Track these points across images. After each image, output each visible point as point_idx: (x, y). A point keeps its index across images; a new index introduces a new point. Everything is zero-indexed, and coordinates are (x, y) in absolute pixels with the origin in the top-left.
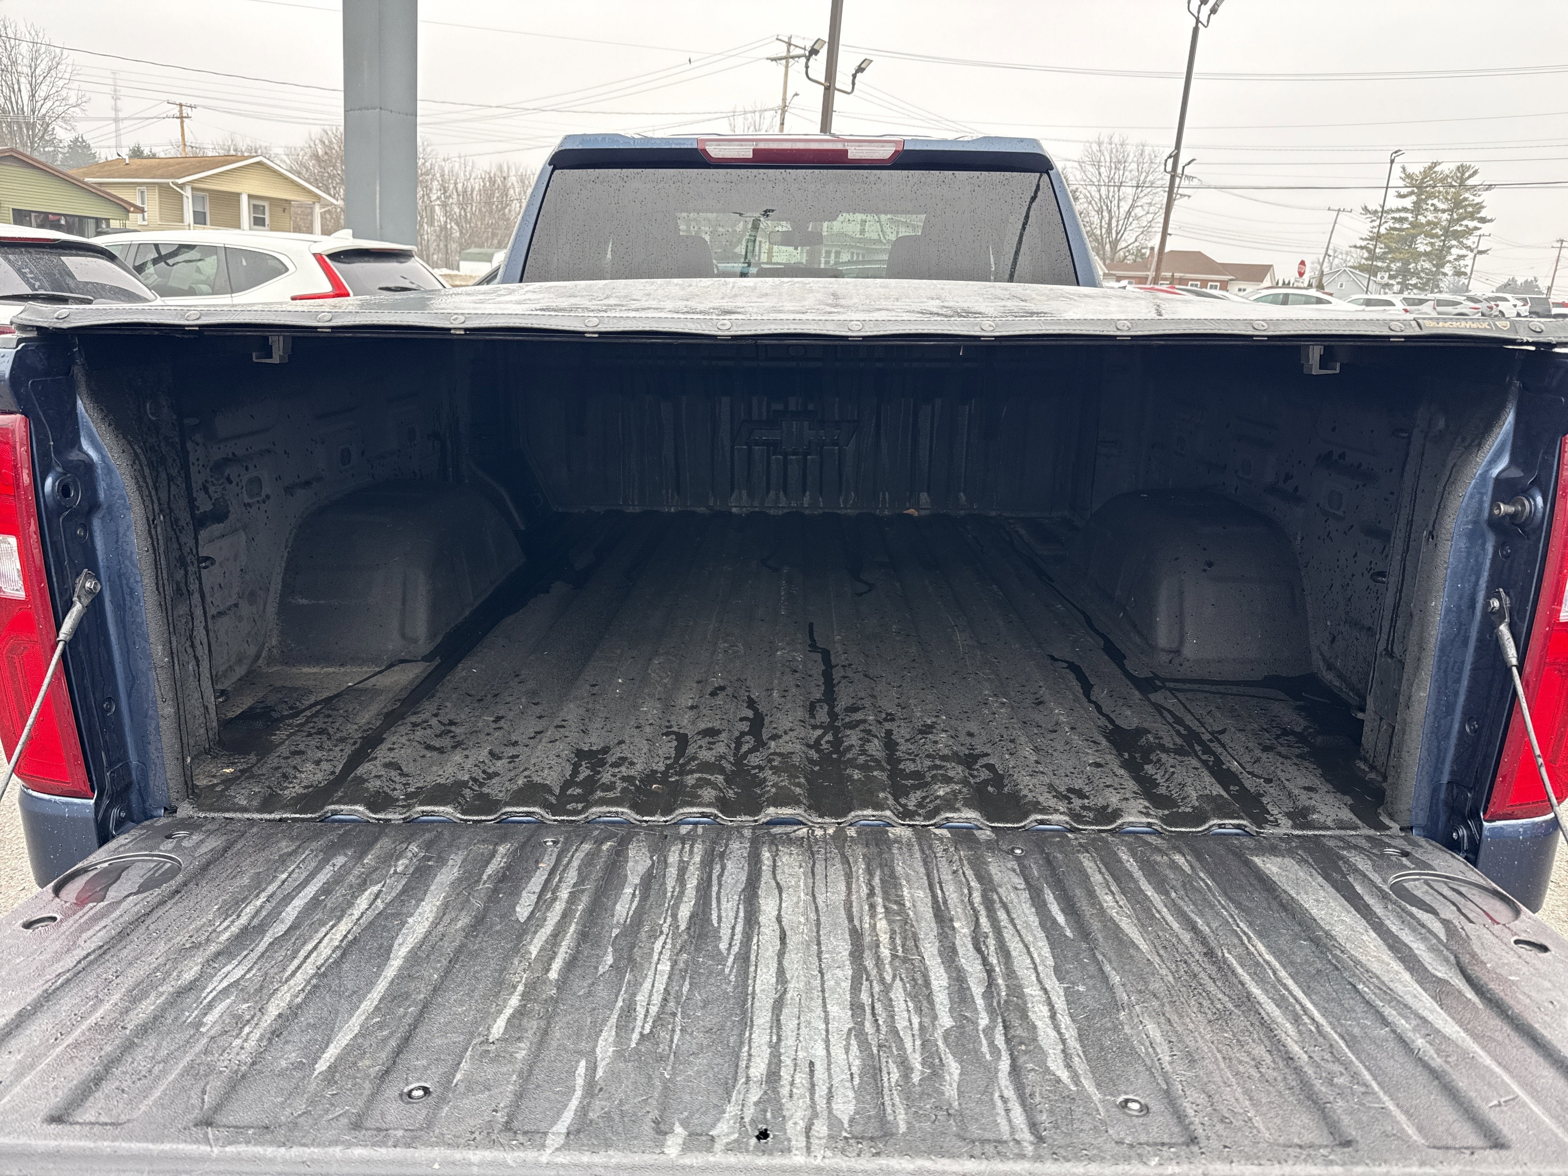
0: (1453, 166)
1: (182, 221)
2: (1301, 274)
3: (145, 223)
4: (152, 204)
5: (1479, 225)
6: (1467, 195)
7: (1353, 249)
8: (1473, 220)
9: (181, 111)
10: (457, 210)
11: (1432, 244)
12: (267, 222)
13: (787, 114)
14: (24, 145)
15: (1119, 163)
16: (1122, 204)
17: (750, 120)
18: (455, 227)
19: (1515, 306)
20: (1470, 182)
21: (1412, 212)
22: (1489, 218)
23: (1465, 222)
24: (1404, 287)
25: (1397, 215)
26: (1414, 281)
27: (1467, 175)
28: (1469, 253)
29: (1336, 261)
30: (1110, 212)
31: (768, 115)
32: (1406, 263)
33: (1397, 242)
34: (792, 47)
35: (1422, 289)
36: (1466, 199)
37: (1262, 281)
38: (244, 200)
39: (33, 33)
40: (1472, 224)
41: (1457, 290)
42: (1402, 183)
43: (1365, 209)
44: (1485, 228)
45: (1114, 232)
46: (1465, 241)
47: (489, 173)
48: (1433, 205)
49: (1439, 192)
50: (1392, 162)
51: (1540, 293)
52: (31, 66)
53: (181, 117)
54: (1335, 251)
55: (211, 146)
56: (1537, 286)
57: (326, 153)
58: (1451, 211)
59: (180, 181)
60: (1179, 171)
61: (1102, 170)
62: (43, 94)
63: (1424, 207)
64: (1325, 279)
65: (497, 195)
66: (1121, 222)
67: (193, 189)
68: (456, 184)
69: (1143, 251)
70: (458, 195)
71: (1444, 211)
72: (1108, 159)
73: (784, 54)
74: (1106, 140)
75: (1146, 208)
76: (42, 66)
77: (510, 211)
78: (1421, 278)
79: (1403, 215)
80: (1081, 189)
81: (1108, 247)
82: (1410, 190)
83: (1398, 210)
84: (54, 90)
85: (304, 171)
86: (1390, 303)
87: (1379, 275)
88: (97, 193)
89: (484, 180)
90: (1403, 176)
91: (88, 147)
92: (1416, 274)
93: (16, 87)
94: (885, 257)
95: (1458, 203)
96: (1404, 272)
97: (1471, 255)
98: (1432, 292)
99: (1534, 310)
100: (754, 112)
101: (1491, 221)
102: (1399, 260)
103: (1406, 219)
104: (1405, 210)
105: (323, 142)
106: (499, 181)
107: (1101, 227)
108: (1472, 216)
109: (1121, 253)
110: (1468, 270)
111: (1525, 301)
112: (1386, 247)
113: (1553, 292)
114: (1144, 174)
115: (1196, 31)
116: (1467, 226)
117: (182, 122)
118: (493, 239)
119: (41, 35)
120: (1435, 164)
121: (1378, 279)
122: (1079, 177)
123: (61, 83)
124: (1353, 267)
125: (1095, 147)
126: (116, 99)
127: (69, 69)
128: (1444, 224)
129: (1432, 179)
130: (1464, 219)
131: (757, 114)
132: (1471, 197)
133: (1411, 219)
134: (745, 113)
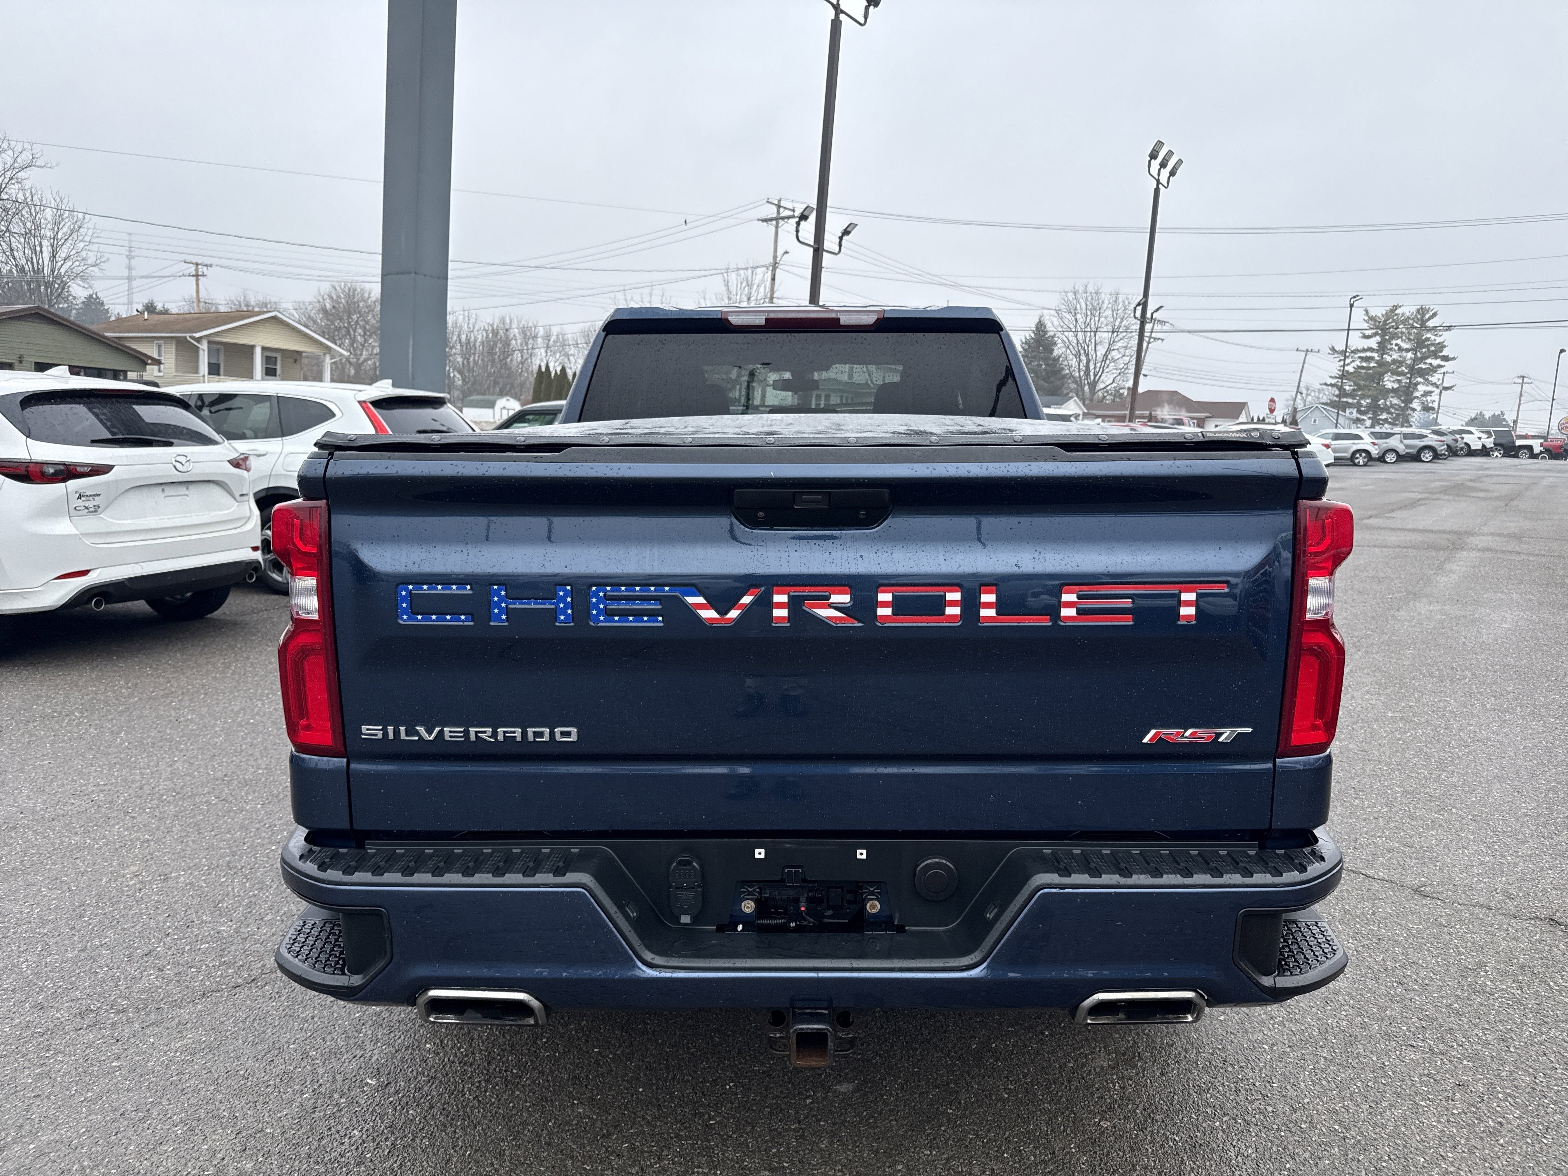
0: (1413, 309)
1: (197, 372)
2: (1272, 411)
3: (161, 374)
4: (169, 357)
5: (1442, 363)
6: (1428, 335)
7: (1325, 387)
8: (1436, 358)
9: (197, 270)
10: (460, 359)
11: (1399, 381)
12: (278, 372)
13: (778, 270)
14: (43, 302)
15: (1095, 310)
16: (1098, 347)
17: (743, 275)
18: (458, 376)
19: (1480, 438)
20: (1430, 324)
21: (1377, 351)
22: (1451, 356)
23: (1429, 361)
24: (1375, 422)
25: (1363, 355)
26: (1384, 416)
27: (1427, 316)
28: (1435, 389)
29: (1310, 398)
30: (1087, 355)
31: (760, 271)
32: (1375, 400)
33: (1365, 380)
34: (782, 210)
35: (1393, 424)
36: (1428, 339)
37: (1238, 418)
38: (258, 352)
39: (58, 200)
40: (1436, 362)
41: (1426, 425)
42: (1366, 326)
43: (1333, 349)
44: (1449, 366)
45: (1092, 374)
46: (1430, 378)
47: (492, 326)
48: (1397, 345)
49: (1402, 333)
50: (1352, 306)
51: (1508, 426)
52: (53, 229)
53: (197, 276)
54: (1308, 389)
55: (223, 302)
56: (1504, 420)
57: (334, 307)
58: (1414, 350)
59: (197, 335)
60: (1149, 315)
61: (1079, 316)
62: (64, 255)
63: (1389, 346)
64: (1298, 415)
65: (499, 345)
66: (1098, 365)
67: (209, 342)
68: (459, 335)
69: (1121, 391)
70: (461, 346)
71: (1407, 350)
72: (1084, 308)
73: (775, 215)
74: (1081, 289)
75: (1122, 351)
76: (65, 229)
77: (512, 360)
78: (1391, 413)
79: (1369, 354)
80: (1058, 334)
81: (1086, 388)
82: (1374, 331)
83: (1364, 350)
84: (74, 251)
85: (311, 324)
86: (1358, 437)
87: (1348, 411)
88: (116, 347)
89: (487, 331)
90: (1366, 318)
91: (102, 304)
92: (1386, 409)
93: (38, 249)
94: (872, 400)
95: (1420, 343)
96: (1375, 409)
97: (1437, 391)
98: (1402, 426)
99: (1499, 441)
100: (747, 269)
101: (1454, 359)
102: (1368, 397)
103: (1372, 358)
104: (1370, 349)
105: (331, 298)
106: (501, 332)
107: (1079, 369)
108: (1435, 355)
109: (1100, 394)
110: (1435, 405)
111: (1489, 433)
112: (1355, 384)
113: (1518, 425)
114: (1119, 320)
115: (1157, 191)
116: (1431, 364)
117: (197, 280)
118: (494, 387)
119: (65, 201)
120: (1396, 307)
121: (1347, 414)
122: (1056, 323)
123: (82, 245)
124: (1326, 404)
125: (1071, 296)
126: (130, 257)
127: (90, 233)
128: (1409, 362)
129: (1394, 321)
130: (1428, 357)
131: (750, 271)
132: (1433, 338)
133: (1377, 358)
134: (738, 269)
